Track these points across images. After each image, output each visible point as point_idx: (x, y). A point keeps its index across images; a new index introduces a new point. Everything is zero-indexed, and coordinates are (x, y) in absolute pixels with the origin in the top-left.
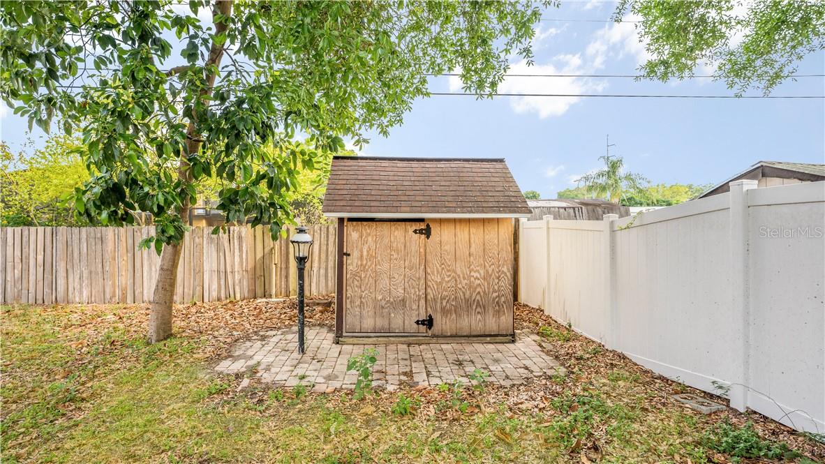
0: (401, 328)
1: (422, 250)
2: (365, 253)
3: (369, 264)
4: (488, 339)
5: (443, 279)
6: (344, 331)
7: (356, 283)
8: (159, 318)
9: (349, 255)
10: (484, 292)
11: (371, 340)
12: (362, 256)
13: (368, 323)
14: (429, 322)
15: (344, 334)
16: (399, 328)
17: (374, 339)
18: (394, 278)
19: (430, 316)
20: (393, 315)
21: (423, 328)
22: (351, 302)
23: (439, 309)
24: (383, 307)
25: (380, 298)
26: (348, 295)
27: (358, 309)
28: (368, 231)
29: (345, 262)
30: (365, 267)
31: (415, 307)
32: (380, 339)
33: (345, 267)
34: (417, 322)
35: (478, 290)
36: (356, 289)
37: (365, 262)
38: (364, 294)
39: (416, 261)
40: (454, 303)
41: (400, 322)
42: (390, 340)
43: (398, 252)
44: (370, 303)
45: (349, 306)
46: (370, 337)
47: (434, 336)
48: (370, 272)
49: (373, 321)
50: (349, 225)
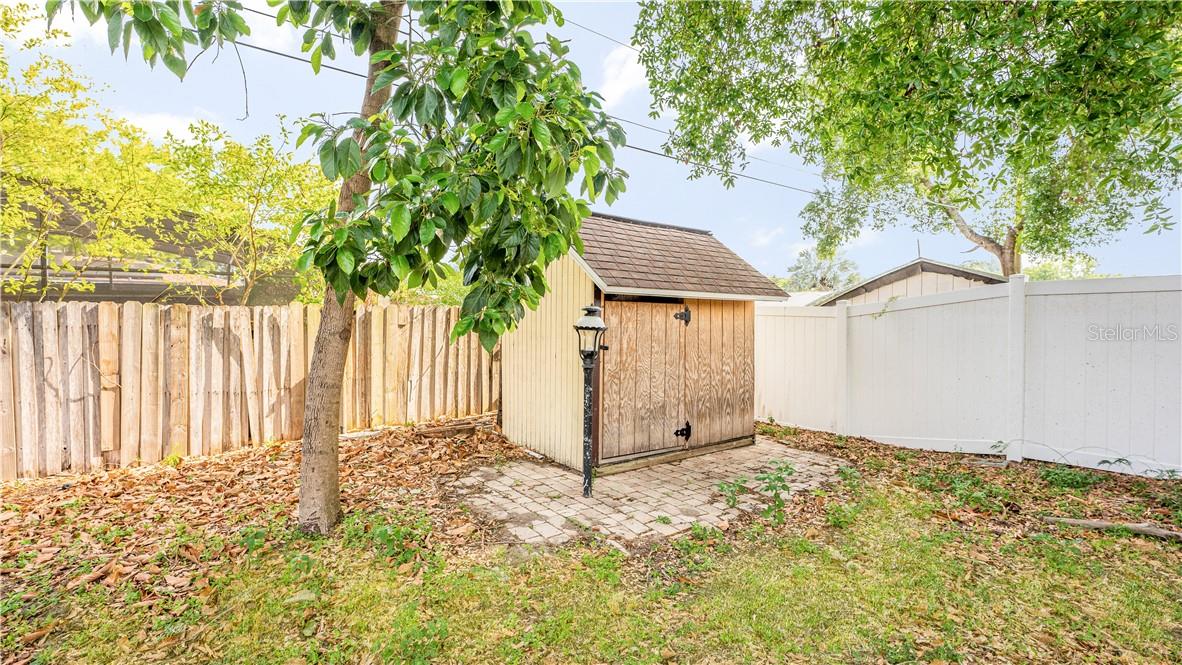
0: (661, 444)
1: (682, 340)
2: (625, 346)
3: (629, 360)
4: (735, 443)
5: (699, 375)
6: (600, 457)
7: (614, 387)
8: (327, 482)
9: (606, 348)
10: (733, 389)
11: (629, 464)
12: (621, 350)
13: (627, 443)
14: (686, 432)
15: (601, 462)
16: (658, 444)
17: (634, 462)
18: (655, 377)
19: (687, 424)
20: (652, 427)
21: (682, 439)
22: (608, 415)
23: (695, 414)
24: (643, 419)
25: (640, 405)
26: (606, 406)
27: (616, 424)
28: (629, 315)
29: (601, 360)
30: (624, 365)
31: (674, 414)
32: (639, 461)
33: (601, 364)
34: (676, 434)
35: (729, 386)
36: (615, 396)
37: (624, 359)
38: (623, 402)
39: (675, 353)
40: (708, 405)
41: (660, 435)
42: (649, 462)
43: (659, 343)
44: (630, 416)
45: (606, 422)
46: (627, 461)
47: (692, 448)
48: (630, 371)
49: (632, 437)
50: (607, 306)
